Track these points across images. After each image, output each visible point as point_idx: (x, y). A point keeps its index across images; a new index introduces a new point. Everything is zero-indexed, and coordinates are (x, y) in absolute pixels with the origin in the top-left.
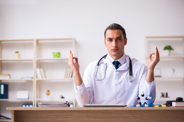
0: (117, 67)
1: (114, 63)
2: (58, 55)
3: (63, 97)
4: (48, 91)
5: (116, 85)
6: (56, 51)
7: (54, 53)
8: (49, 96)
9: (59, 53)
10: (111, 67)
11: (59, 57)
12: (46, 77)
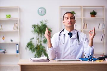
0: (71, 37)
1: (69, 34)
2: (9, 16)
3: (12, 41)
4: (4, 37)
5: (71, 47)
6: (8, 14)
7: (7, 15)
8: (4, 40)
9: (10, 15)
10: (68, 36)
11: (10, 17)
12: (2, 29)
